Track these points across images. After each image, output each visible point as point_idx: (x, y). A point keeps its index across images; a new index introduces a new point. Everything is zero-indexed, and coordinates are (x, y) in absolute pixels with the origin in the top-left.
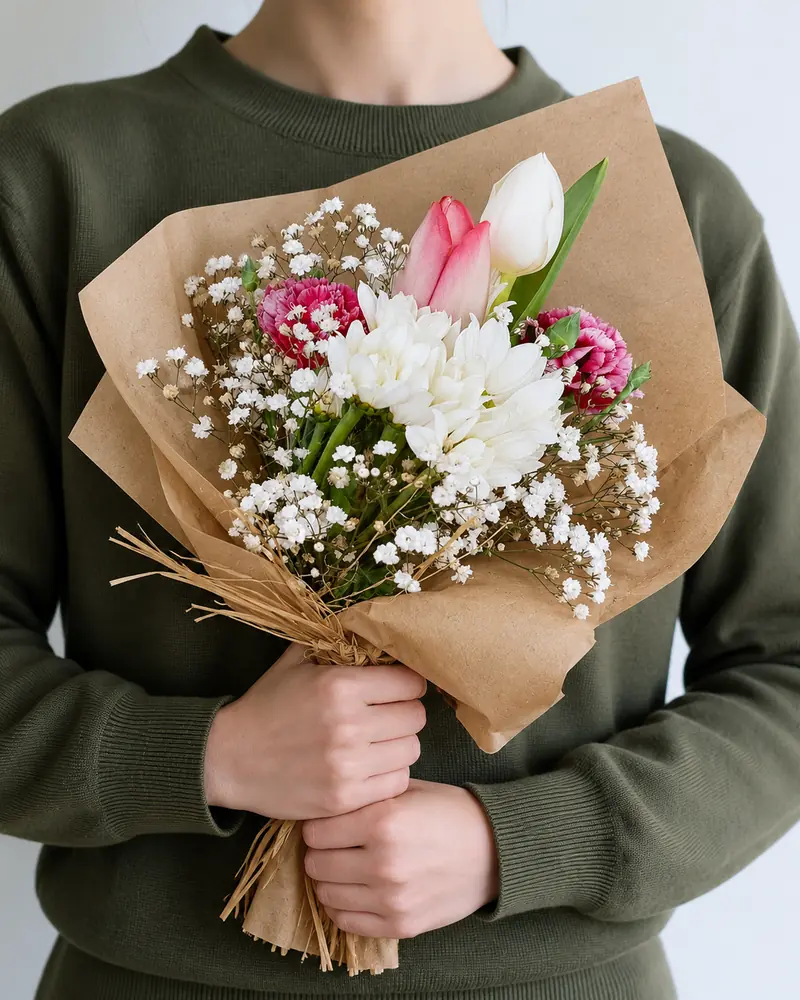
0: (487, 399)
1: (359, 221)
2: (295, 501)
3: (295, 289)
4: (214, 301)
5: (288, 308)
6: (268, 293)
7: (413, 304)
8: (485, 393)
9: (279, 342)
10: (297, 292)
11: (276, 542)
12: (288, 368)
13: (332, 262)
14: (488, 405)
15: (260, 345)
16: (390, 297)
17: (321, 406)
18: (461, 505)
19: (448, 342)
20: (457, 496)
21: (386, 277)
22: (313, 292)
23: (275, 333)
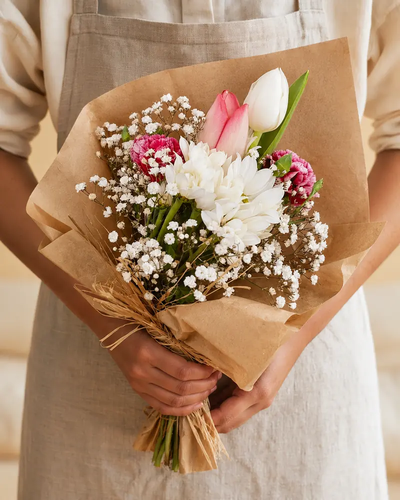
0: (244, 198)
1: (180, 106)
2: (148, 252)
3: (149, 140)
4: (109, 146)
5: (145, 150)
6: (135, 142)
7: (207, 148)
8: (243, 195)
9: (141, 168)
10: (150, 142)
11: (139, 274)
12: (146, 181)
13: (167, 127)
14: (244, 201)
15: (132, 169)
16: (196, 144)
17: (162, 201)
18: (230, 254)
19: (225, 168)
20: (228, 250)
21: (194, 134)
22: (158, 141)
23: (140, 163)
